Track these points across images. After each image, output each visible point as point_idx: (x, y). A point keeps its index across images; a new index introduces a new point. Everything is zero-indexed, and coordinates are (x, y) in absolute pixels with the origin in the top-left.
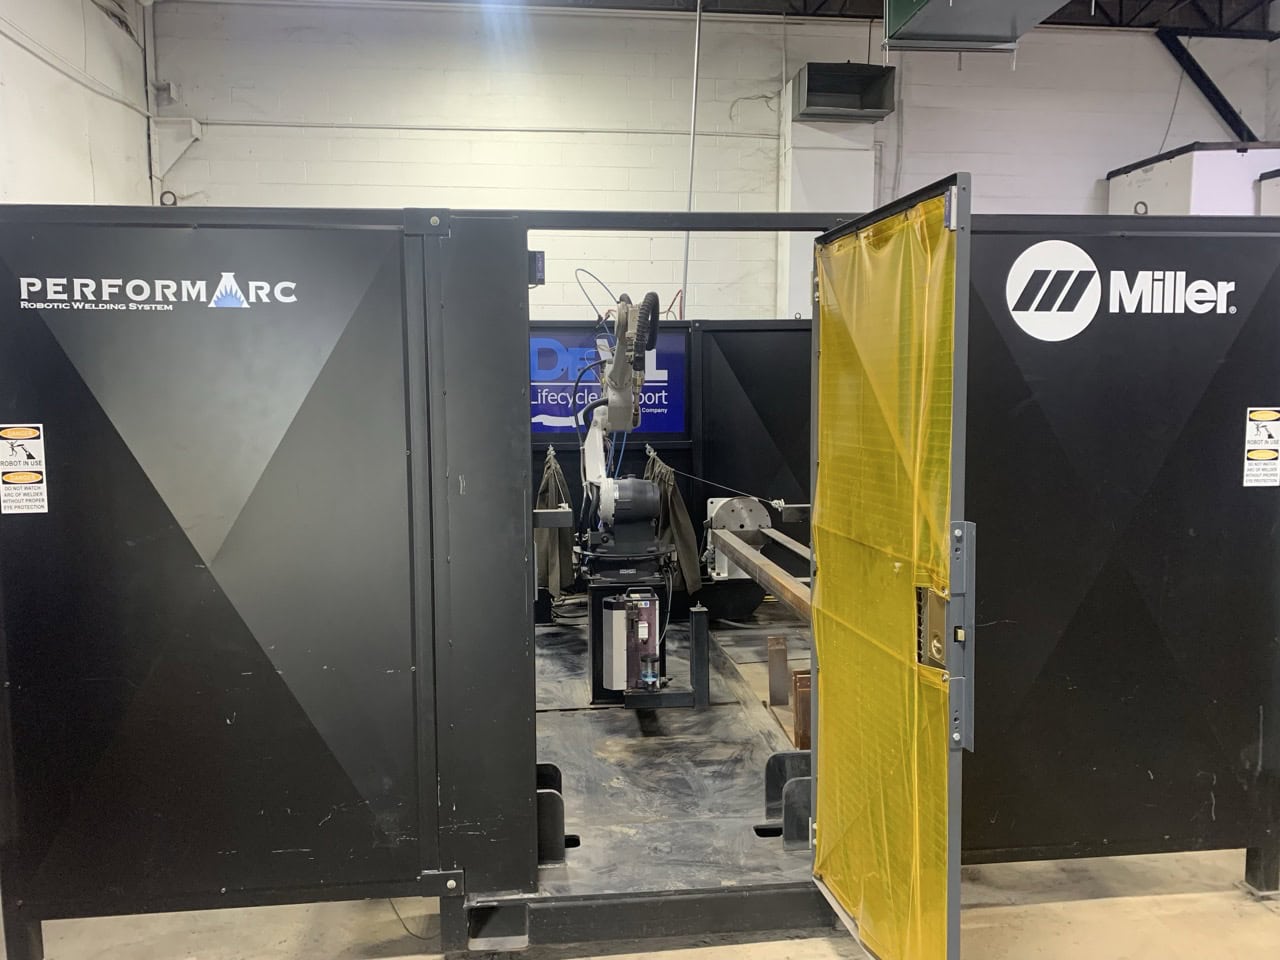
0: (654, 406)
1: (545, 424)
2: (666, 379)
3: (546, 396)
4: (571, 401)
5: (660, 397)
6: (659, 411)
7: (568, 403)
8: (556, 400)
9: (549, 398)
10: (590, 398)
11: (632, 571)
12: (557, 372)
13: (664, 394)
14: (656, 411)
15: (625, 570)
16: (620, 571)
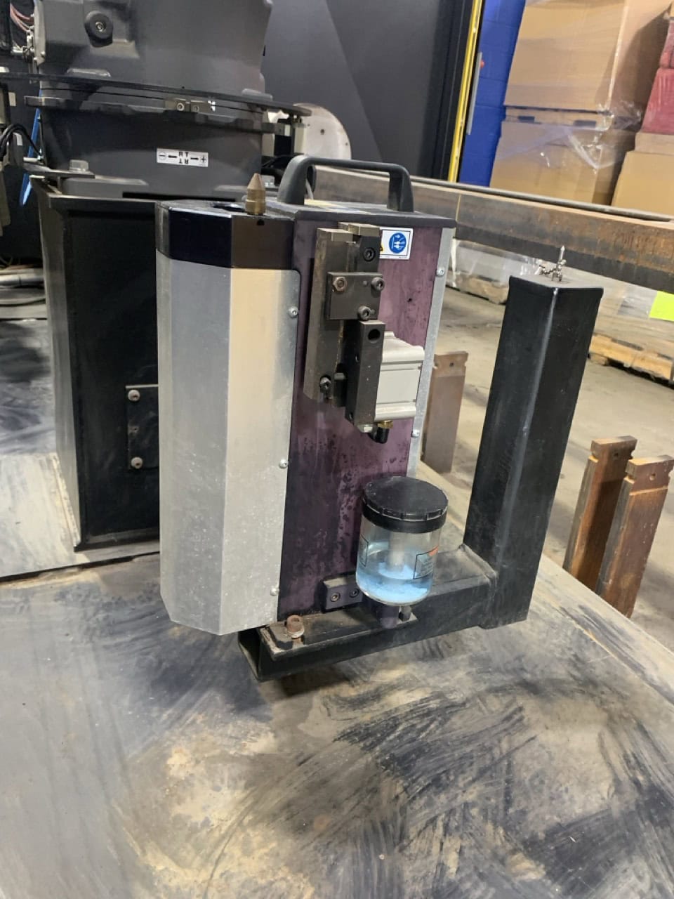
11: (197, 159)
15: (175, 153)
16: (160, 152)
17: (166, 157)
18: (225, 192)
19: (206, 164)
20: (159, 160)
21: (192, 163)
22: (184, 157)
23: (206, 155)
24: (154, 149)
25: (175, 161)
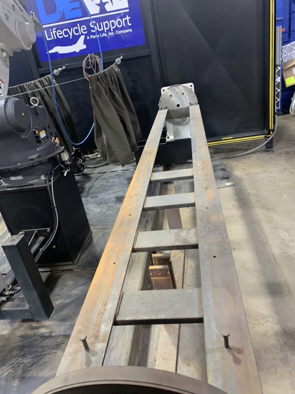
0: (123, 28)
1: (60, 52)
2: (127, 6)
3: (56, 33)
4: (71, 34)
5: (126, 21)
6: (127, 31)
7: (69, 35)
8: (62, 35)
9: (58, 34)
10: (82, 30)
11: (20, 178)
12: (58, 15)
13: (128, 18)
14: (125, 31)
15: (14, 177)
16: (11, 177)
17: (12, 178)
18: (30, 183)
19: (22, 178)
20: (11, 179)
21: (18, 179)
22: (16, 178)
23: (21, 176)
24: (9, 177)
25: (14, 179)
